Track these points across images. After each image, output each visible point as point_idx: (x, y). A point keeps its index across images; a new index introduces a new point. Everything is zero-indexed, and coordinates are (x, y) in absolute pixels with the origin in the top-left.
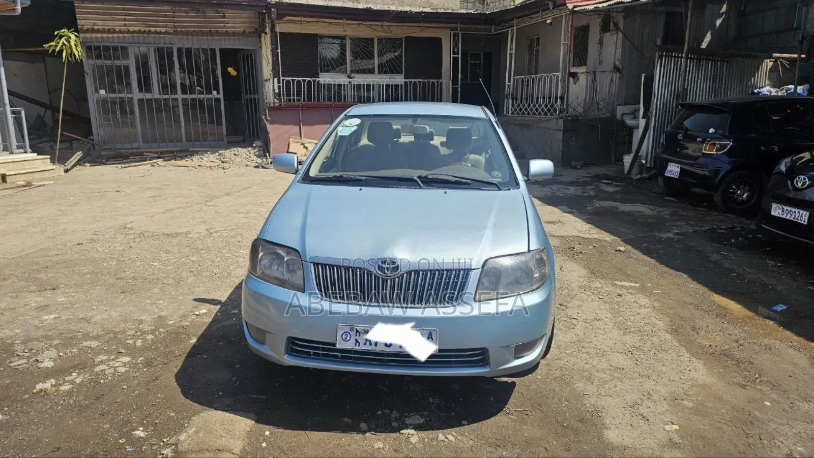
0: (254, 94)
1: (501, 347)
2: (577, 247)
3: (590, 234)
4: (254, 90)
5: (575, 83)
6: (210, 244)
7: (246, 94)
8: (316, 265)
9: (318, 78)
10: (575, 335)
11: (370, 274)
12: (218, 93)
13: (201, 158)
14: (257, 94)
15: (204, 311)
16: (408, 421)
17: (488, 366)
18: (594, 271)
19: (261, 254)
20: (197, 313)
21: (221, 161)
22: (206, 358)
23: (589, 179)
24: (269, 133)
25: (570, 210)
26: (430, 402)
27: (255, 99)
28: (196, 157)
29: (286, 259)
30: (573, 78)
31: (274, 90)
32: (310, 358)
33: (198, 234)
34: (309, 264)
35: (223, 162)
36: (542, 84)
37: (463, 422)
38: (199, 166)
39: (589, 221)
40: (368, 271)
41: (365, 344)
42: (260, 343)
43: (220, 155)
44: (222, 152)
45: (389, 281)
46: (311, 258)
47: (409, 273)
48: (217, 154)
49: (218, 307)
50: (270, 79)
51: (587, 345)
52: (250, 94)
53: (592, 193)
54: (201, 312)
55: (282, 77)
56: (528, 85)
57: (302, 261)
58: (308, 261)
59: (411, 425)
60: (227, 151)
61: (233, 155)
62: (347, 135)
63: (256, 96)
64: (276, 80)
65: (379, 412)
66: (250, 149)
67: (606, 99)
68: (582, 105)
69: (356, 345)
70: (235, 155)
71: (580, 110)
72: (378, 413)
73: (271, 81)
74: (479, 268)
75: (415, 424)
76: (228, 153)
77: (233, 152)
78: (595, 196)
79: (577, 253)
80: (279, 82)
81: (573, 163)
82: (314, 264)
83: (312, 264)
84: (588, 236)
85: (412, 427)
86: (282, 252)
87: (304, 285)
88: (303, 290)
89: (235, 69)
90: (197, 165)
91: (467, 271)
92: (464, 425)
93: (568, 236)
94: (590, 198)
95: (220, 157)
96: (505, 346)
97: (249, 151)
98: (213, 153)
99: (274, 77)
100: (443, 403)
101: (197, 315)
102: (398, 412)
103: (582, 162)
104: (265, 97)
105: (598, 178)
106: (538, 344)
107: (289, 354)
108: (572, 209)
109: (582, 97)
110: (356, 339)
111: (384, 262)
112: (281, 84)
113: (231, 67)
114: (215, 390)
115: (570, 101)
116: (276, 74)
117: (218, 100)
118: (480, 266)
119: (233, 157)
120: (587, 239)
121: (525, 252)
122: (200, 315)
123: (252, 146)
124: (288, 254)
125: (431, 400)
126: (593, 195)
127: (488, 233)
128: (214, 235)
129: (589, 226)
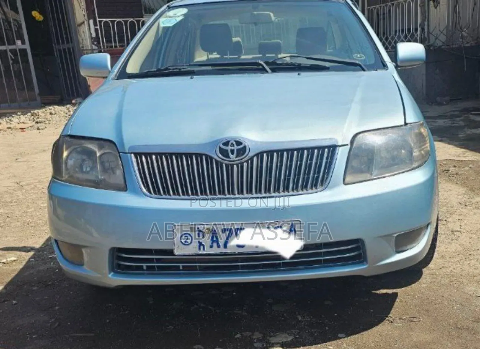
0: (68, 42)
1: (381, 237)
2: (452, 169)
3: (465, 157)
4: (67, 38)
5: (436, 7)
6: (21, 197)
7: (58, 43)
8: (138, 155)
9: (142, 17)
10: (460, 245)
11: (209, 159)
12: (23, 43)
13: (10, 120)
14: (71, 42)
15: (13, 259)
16: (273, 340)
17: (365, 263)
18: (474, 189)
19: (65, 154)
20: (4, 261)
21: (34, 122)
22: (15, 304)
23: (457, 113)
24: (90, 86)
25: (441, 139)
26: (299, 320)
27: (69, 49)
28: (4, 119)
29: (98, 154)
30: (434, 2)
31: (91, 34)
32: (143, 274)
33: (6, 188)
34: (129, 155)
35: (37, 123)
36: (399, 11)
37: (340, 335)
38: (9, 128)
39: (461, 146)
40: (207, 156)
41: (211, 247)
42: (76, 264)
43: (32, 115)
44: (36, 111)
45: (235, 166)
46: (130, 148)
47: (260, 155)
48: (29, 114)
49: (31, 253)
50: (84, 22)
51: (475, 253)
52: (63, 43)
53: (462, 123)
54: (9, 259)
55: (99, 18)
56: (384, 19)
57: (119, 153)
58: (127, 151)
59: (277, 343)
60: (41, 110)
61: (49, 114)
62: (171, 25)
63: (70, 45)
64: (91, 21)
65: (238, 336)
66: (68, 106)
67: (470, 25)
68: (445, 32)
69: (200, 249)
70: (51, 114)
71: (443, 38)
72: (236, 337)
73: (86, 23)
74: (347, 145)
75: (282, 342)
76: (41, 113)
77: (49, 111)
78: (465, 126)
79: (453, 175)
80: (95, 24)
81: (438, 99)
82: (136, 154)
83: (132, 155)
84: (463, 159)
85: (279, 345)
86: (92, 146)
87: (125, 182)
88: (124, 188)
89: (40, 13)
90: (6, 127)
91: (333, 148)
92: (340, 338)
93: (441, 160)
94: (461, 128)
95: (32, 117)
96: (385, 236)
97: (68, 109)
98: (24, 114)
99: (89, 19)
100: (314, 320)
101: (4, 263)
102: (260, 333)
103: (447, 98)
104: (81, 46)
105: (467, 111)
106: (422, 235)
107: (116, 273)
108: (442, 137)
109: (444, 23)
110: (199, 242)
111: (226, 144)
112: (98, 27)
113: (36, 10)
114: (28, 333)
115: (431, 30)
116: (90, 15)
117: (23, 52)
118: (348, 142)
119: (49, 116)
120: (462, 161)
121: (402, 126)
122: (7, 263)
123: (70, 103)
124: (101, 148)
125: (300, 318)
126: (463, 125)
127: (355, 107)
128: (26, 187)
129: (462, 150)
